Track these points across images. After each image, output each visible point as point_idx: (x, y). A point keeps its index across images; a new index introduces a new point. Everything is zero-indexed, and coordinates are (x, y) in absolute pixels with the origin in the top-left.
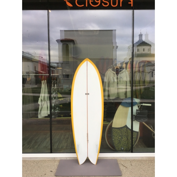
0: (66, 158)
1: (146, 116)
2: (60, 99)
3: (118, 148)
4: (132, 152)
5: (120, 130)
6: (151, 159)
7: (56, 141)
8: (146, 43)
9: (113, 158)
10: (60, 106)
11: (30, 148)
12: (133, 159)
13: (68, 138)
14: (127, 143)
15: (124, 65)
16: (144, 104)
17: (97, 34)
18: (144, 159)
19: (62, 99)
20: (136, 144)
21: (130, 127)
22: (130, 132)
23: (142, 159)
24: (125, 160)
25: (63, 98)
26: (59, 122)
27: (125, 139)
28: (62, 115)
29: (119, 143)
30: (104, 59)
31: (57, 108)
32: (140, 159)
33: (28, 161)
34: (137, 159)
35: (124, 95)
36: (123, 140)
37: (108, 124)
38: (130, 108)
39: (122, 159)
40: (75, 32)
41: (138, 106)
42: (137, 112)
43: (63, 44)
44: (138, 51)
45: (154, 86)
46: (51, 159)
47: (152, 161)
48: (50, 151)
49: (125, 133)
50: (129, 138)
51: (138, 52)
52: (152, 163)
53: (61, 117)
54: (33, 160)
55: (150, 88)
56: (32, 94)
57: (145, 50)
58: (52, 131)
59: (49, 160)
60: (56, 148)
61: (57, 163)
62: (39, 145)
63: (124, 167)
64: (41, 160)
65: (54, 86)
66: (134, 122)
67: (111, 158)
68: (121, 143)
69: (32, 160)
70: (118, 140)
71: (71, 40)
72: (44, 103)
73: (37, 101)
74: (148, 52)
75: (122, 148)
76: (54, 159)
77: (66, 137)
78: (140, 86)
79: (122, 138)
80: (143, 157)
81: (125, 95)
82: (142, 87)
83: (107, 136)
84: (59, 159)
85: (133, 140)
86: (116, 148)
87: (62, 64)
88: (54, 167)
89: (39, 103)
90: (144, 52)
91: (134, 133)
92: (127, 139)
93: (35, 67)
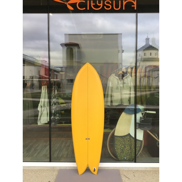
0: (66, 168)
1: (150, 124)
2: (62, 105)
3: (121, 158)
4: (135, 162)
5: (123, 138)
6: (155, 170)
7: (56, 149)
8: (154, 47)
9: (115, 168)
10: (62, 112)
11: (29, 156)
12: (137, 170)
13: (69, 146)
14: (130, 152)
15: (129, 70)
16: (148, 112)
17: (101, 38)
18: (148, 170)
19: (65, 105)
20: (141, 153)
21: (133, 135)
22: (134, 140)
23: (146, 170)
24: (128, 171)
25: (66, 103)
26: (60, 129)
27: (128, 148)
28: (63, 122)
29: (122, 152)
30: (108, 63)
31: (58, 115)
32: (144, 169)
33: (26, 170)
34: (141, 169)
35: (127, 101)
36: (126, 149)
37: (110, 132)
38: (133, 116)
39: (125, 169)
40: (78, 36)
41: (142, 114)
42: (140, 120)
43: (67, 49)
44: (145, 55)
45: (159, 93)
46: (49, 169)
47: (156, 171)
48: (49, 160)
49: (128, 142)
50: (132, 147)
51: (145, 57)
52: (157, 174)
53: (62, 123)
54: (32, 169)
55: (155, 94)
56: (31, 99)
57: (152, 54)
58: (52, 139)
59: (48, 169)
60: (56, 156)
61: (56, 173)
62: (38, 153)
63: (127, 178)
64: (39, 169)
65: (55, 92)
66: (137, 130)
67: (113, 168)
68: (124, 152)
69: (30, 169)
70: (120, 149)
71: (76, 43)
72: (44, 109)
73: (37, 107)
74: (155, 57)
75: (125, 158)
76: (53, 168)
77: (67, 145)
78: (146, 91)
79: (125, 147)
80: (146, 168)
81: (129, 102)
82: (148, 93)
83: (110, 145)
84: (58, 169)
85: (137, 149)
86: (119, 157)
87: (66, 68)
88: (53, 177)
89: (39, 109)
90: (151, 56)
91: (137, 142)
92: (131, 148)
93: (39, 71)
